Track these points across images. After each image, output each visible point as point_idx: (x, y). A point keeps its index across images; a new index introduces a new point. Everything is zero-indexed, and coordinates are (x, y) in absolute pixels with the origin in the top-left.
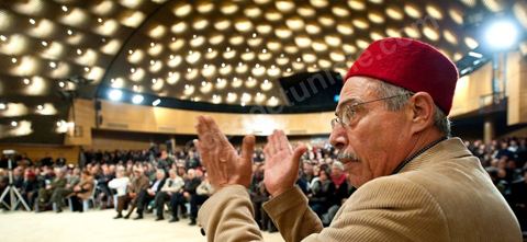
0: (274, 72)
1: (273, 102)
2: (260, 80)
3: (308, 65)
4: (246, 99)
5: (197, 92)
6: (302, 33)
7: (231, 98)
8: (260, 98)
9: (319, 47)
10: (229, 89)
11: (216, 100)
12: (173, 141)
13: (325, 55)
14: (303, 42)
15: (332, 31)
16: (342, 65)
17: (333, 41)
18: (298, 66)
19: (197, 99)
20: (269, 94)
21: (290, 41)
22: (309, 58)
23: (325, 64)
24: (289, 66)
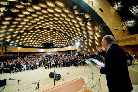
0: (43, 42)
1: (41, 47)
2: (40, 43)
3: (49, 42)
4: (37, 46)
5: (28, 44)
6: (50, 38)
7: (34, 46)
8: (39, 46)
9: (51, 40)
10: (34, 44)
11: (31, 46)
12: (19, 54)
13: (52, 41)
14: (49, 39)
15: (54, 38)
16: (54, 42)
17: (54, 39)
18: (47, 42)
19: (27, 46)
20: (41, 45)
21: (47, 38)
22: (49, 41)
23: (51, 42)
24: (46, 42)
